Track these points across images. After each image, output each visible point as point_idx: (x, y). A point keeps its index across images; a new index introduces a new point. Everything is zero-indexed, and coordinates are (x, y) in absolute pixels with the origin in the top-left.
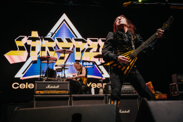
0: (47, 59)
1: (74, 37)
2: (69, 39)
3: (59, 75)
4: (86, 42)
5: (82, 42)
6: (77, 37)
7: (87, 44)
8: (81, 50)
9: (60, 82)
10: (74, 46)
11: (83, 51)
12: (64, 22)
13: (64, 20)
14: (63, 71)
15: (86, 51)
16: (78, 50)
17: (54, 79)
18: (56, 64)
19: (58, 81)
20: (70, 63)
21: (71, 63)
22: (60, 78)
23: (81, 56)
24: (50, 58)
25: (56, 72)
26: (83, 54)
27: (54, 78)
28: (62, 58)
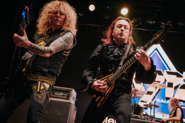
0: (134, 92)
1: (167, 70)
2: (160, 71)
3: (146, 113)
4: (182, 77)
5: (176, 76)
6: (170, 69)
7: (182, 79)
8: (174, 85)
9: (148, 121)
10: (165, 80)
11: (176, 87)
12: (156, 51)
13: (156, 49)
14: (153, 109)
15: (180, 88)
16: (170, 85)
17: (141, 117)
18: (142, 99)
19: (145, 120)
20: (159, 100)
21: (161, 100)
22: (148, 117)
23: (173, 93)
24: (137, 91)
25: (143, 109)
26: (176, 91)
27: (140, 115)
28: (150, 93)
